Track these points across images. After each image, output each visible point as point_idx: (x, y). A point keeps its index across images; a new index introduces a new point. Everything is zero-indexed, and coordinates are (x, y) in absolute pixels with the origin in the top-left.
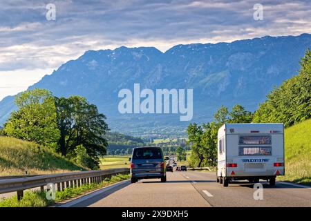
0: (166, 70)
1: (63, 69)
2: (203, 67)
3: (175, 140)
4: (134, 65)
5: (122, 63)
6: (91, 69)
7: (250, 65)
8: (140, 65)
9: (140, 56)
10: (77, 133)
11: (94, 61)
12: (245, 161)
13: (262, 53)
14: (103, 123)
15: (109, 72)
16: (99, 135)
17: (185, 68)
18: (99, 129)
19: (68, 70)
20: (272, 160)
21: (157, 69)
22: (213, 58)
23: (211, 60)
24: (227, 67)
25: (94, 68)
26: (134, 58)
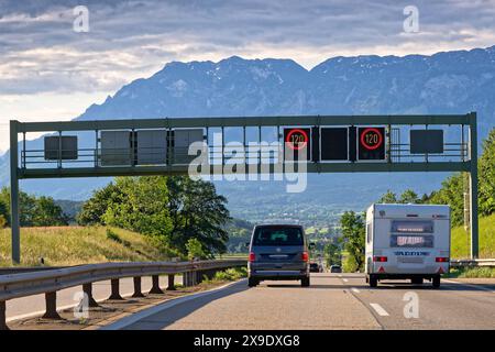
0: (312, 102)
1: (124, 94)
2: (378, 99)
3: (325, 230)
4: (254, 91)
5: (232, 88)
6: (175, 95)
7: (464, 98)
8: (266, 92)
9: (264, 75)
10: (185, 222)
11: (181, 82)
12: (398, 253)
13: (488, 76)
14: (223, 208)
15: (208, 102)
16: (216, 225)
17: (347, 100)
18: (216, 216)
19: (133, 97)
20: (434, 253)
21: (296, 98)
22: (398, 82)
23: (395, 87)
24: (423, 100)
25: (181, 95)
26: (255, 78)
